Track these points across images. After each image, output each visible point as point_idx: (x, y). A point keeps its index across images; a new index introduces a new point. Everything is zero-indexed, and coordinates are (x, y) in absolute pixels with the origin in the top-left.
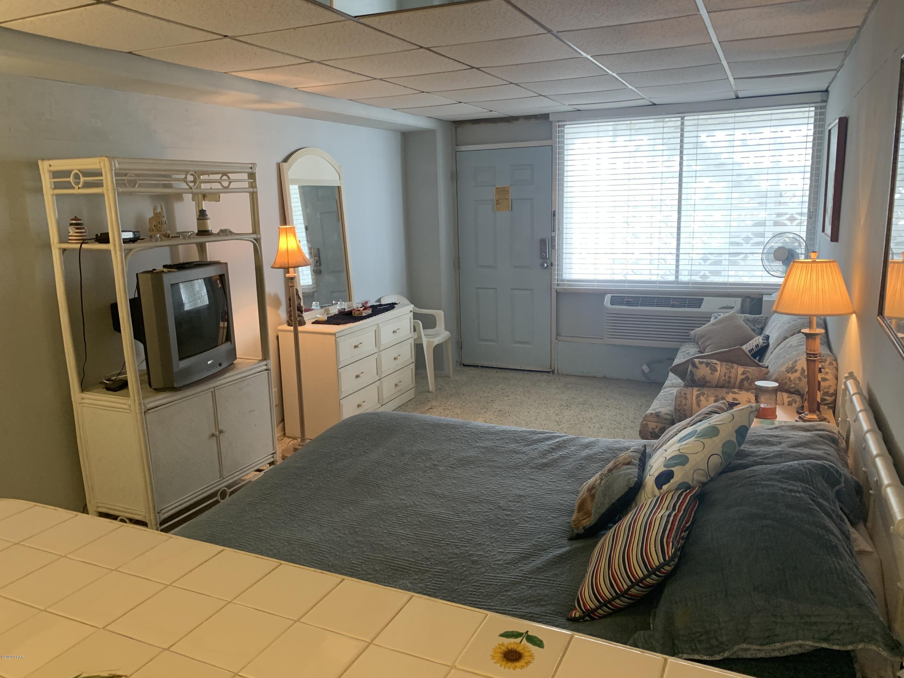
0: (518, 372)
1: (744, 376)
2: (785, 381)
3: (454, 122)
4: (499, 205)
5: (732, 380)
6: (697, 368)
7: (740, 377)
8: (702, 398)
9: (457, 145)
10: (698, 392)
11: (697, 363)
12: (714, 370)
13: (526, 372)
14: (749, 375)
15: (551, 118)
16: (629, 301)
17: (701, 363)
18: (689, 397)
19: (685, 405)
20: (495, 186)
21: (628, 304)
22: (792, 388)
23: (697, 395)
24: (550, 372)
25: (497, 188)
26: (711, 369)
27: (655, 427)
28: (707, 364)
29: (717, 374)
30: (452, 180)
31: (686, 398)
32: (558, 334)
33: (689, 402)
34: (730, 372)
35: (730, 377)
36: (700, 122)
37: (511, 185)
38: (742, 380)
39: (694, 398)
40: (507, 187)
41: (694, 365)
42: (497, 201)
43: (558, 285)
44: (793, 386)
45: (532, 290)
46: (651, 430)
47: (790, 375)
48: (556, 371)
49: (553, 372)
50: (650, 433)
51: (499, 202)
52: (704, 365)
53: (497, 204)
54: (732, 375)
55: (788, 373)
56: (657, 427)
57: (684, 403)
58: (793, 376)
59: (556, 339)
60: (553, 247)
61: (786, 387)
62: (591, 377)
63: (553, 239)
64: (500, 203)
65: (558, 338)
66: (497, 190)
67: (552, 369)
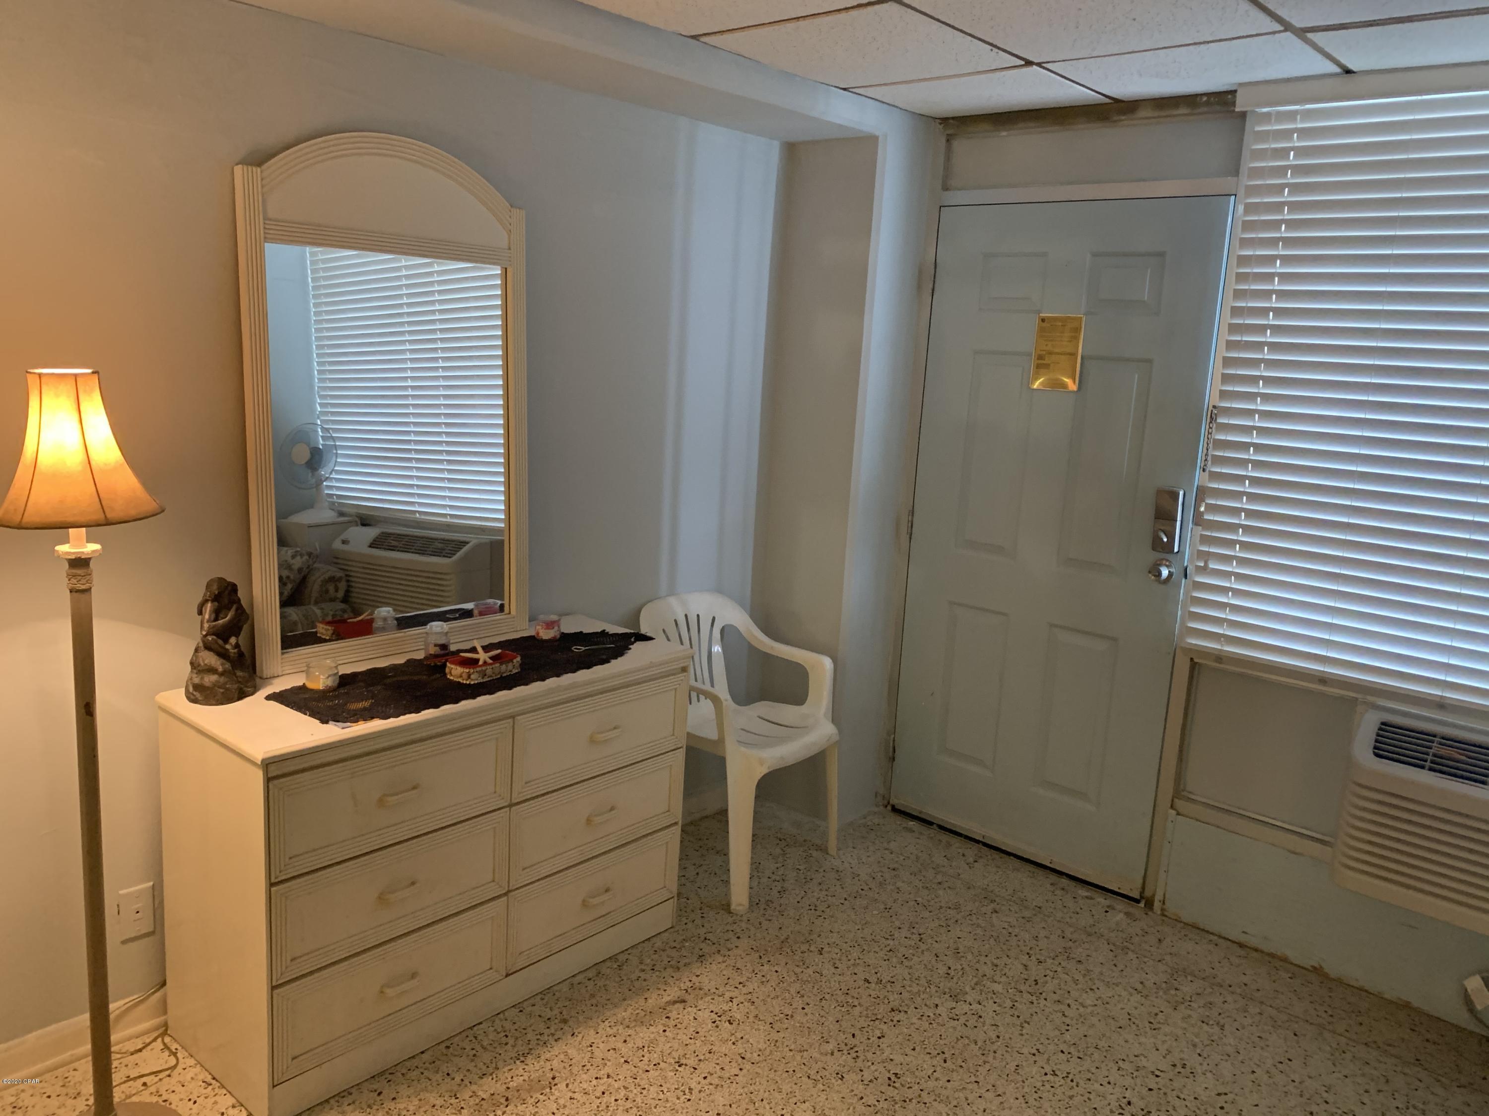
3: (945, 121)
9: (946, 188)
13: (1065, 882)
15: (1242, 107)
16: (1448, 757)
20: (1039, 312)
21: (1443, 766)
24: (1136, 901)
25: (1043, 320)
30: (919, 287)
32: (1178, 792)
37: (1085, 313)
40: (1075, 319)
42: (1040, 357)
45: (1114, 639)
48: (1157, 905)
49: (1149, 904)
51: (1048, 362)
53: (1039, 366)
59: (1172, 807)
63: (1199, 494)
64: (1047, 366)
65: (1179, 803)
66: (1044, 325)
67: (1148, 893)
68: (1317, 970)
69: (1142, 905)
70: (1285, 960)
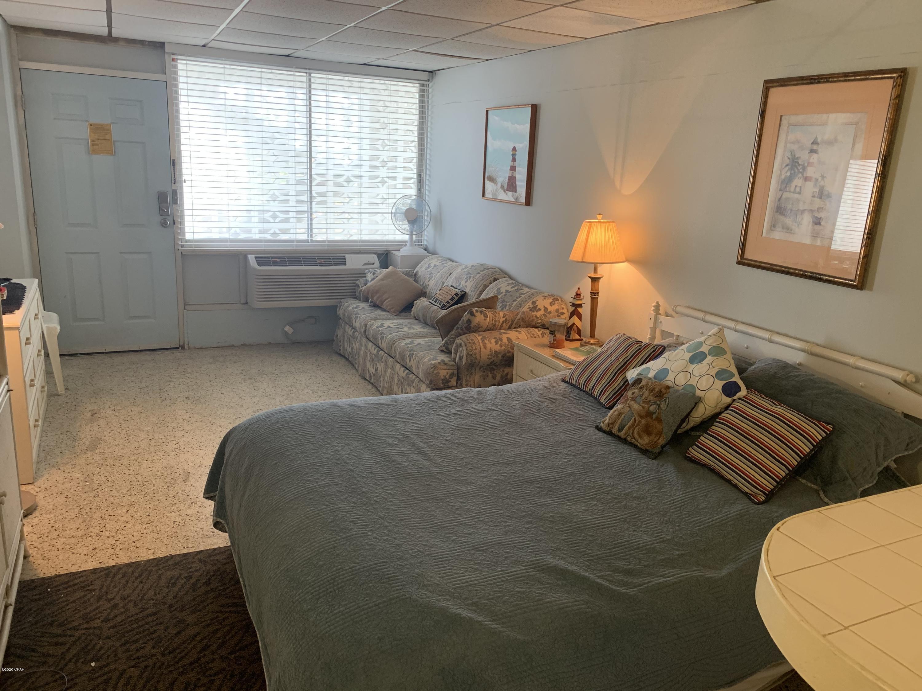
0: (137, 353)
1: (504, 319)
2: (532, 319)
3: (15, 27)
4: (95, 147)
5: (497, 323)
6: (475, 316)
7: (502, 320)
8: (486, 341)
9: (20, 60)
10: (481, 337)
11: (475, 312)
12: (486, 316)
13: (147, 352)
14: (507, 317)
15: (167, 48)
16: (276, 262)
17: (477, 311)
18: (476, 342)
19: (476, 349)
20: (88, 121)
21: (275, 264)
22: (538, 323)
23: (481, 339)
24: (178, 348)
25: (91, 125)
26: (484, 316)
27: (446, 374)
28: (481, 312)
29: (488, 319)
31: (474, 343)
32: (185, 304)
33: (478, 347)
34: (495, 316)
35: (495, 321)
36: (331, 82)
37: (112, 123)
38: (503, 322)
39: (480, 342)
40: (107, 125)
41: (472, 314)
42: (93, 141)
43: (182, 246)
44: (540, 321)
45: (150, 253)
46: (442, 377)
47: (535, 313)
48: (186, 347)
49: (183, 347)
50: (442, 380)
51: (96, 143)
52: (479, 313)
53: (93, 145)
54: (497, 319)
55: (534, 312)
56: (447, 373)
57: (474, 348)
58: (538, 314)
59: (184, 309)
60: (175, 201)
61: (533, 323)
62: (229, 346)
63: (174, 193)
64: (97, 145)
65: (186, 307)
66: (92, 127)
67: (181, 344)
68: (243, 345)
69: (180, 348)
70: (233, 346)
